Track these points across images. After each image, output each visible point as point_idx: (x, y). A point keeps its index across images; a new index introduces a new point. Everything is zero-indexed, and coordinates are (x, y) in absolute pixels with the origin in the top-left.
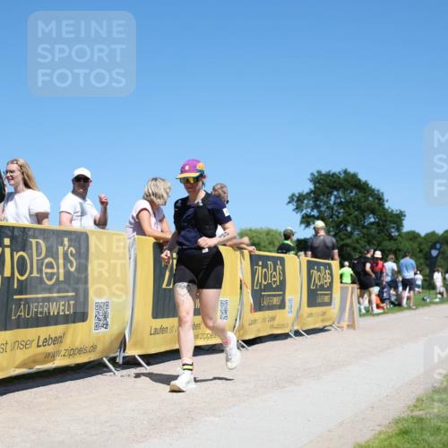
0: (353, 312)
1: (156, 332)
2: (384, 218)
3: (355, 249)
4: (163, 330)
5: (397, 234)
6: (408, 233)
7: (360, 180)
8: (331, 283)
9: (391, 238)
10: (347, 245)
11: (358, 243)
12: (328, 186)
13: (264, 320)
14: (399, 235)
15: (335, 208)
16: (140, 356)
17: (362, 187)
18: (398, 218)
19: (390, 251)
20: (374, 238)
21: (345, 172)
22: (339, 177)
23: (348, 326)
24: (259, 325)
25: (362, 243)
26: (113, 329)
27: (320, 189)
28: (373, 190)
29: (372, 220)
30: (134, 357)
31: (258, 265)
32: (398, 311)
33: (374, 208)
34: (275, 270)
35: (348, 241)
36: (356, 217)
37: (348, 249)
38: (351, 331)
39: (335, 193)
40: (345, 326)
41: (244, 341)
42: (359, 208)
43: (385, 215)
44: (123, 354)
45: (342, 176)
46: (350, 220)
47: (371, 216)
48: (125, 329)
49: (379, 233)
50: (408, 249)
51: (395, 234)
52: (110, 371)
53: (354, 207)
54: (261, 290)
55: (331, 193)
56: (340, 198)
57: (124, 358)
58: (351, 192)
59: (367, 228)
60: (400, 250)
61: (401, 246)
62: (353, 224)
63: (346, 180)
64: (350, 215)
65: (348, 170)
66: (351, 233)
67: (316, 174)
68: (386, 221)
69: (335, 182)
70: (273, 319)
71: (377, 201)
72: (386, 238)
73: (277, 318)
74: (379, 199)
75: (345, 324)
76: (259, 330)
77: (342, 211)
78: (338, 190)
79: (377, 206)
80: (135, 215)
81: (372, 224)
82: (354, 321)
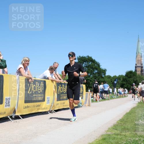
0: (90, 101)
1: (26, 108)
2: (100, 71)
3: (91, 81)
4: (28, 107)
5: (104, 76)
6: (107, 76)
7: (92, 59)
8: (83, 92)
9: (102, 77)
10: (88, 80)
11: (92, 79)
12: (82, 61)
13: (61, 104)
14: (105, 77)
15: (85, 68)
16: (20, 115)
17: (93, 61)
18: (104, 71)
19: (102, 82)
20: (97, 77)
21: (88, 56)
22: (86, 58)
23: (88, 105)
24: (59, 105)
25: (93, 79)
26: (11, 107)
27: (80, 62)
28: (97, 62)
29: (96, 72)
30: (18, 116)
31: (59, 86)
32: (104, 101)
33: (97, 68)
34: (65, 88)
35: (89, 78)
36: (91, 71)
37: (89, 81)
38: (89, 107)
39: (85, 63)
40: (87, 106)
41: (54, 110)
42: (92, 68)
43: (100, 70)
44: (14, 115)
45: (87, 57)
46: (89, 72)
47: (96, 70)
48: (15, 106)
49: (98, 76)
50: (107, 81)
51: (103, 76)
52: (10, 120)
53: (90, 68)
54: (60, 94)
55: (83, 63)
56: (86, 64)
57: (15, 116)
58: (90, 63)
59: (95, 74)
60: (105, 81)
61: (105, 80)
62: (90, 73)
63: (88, 59)
64: (89, 70)
65: (89, 56)
66: (90, 76)
67: (79, 57)
68: (101, 72)
69: (85, 59)
70: (64, 103)
71: (98, 66)
72: (101, 77)
73: (65, 103)
74: (99, 65)
75: (87, 105)
76: (59, 107)
77: (87, 69)
78: (85, 62)
79: (98, 67)
80: (18, 69)
81: (96, 73)
82: (90, 104)
